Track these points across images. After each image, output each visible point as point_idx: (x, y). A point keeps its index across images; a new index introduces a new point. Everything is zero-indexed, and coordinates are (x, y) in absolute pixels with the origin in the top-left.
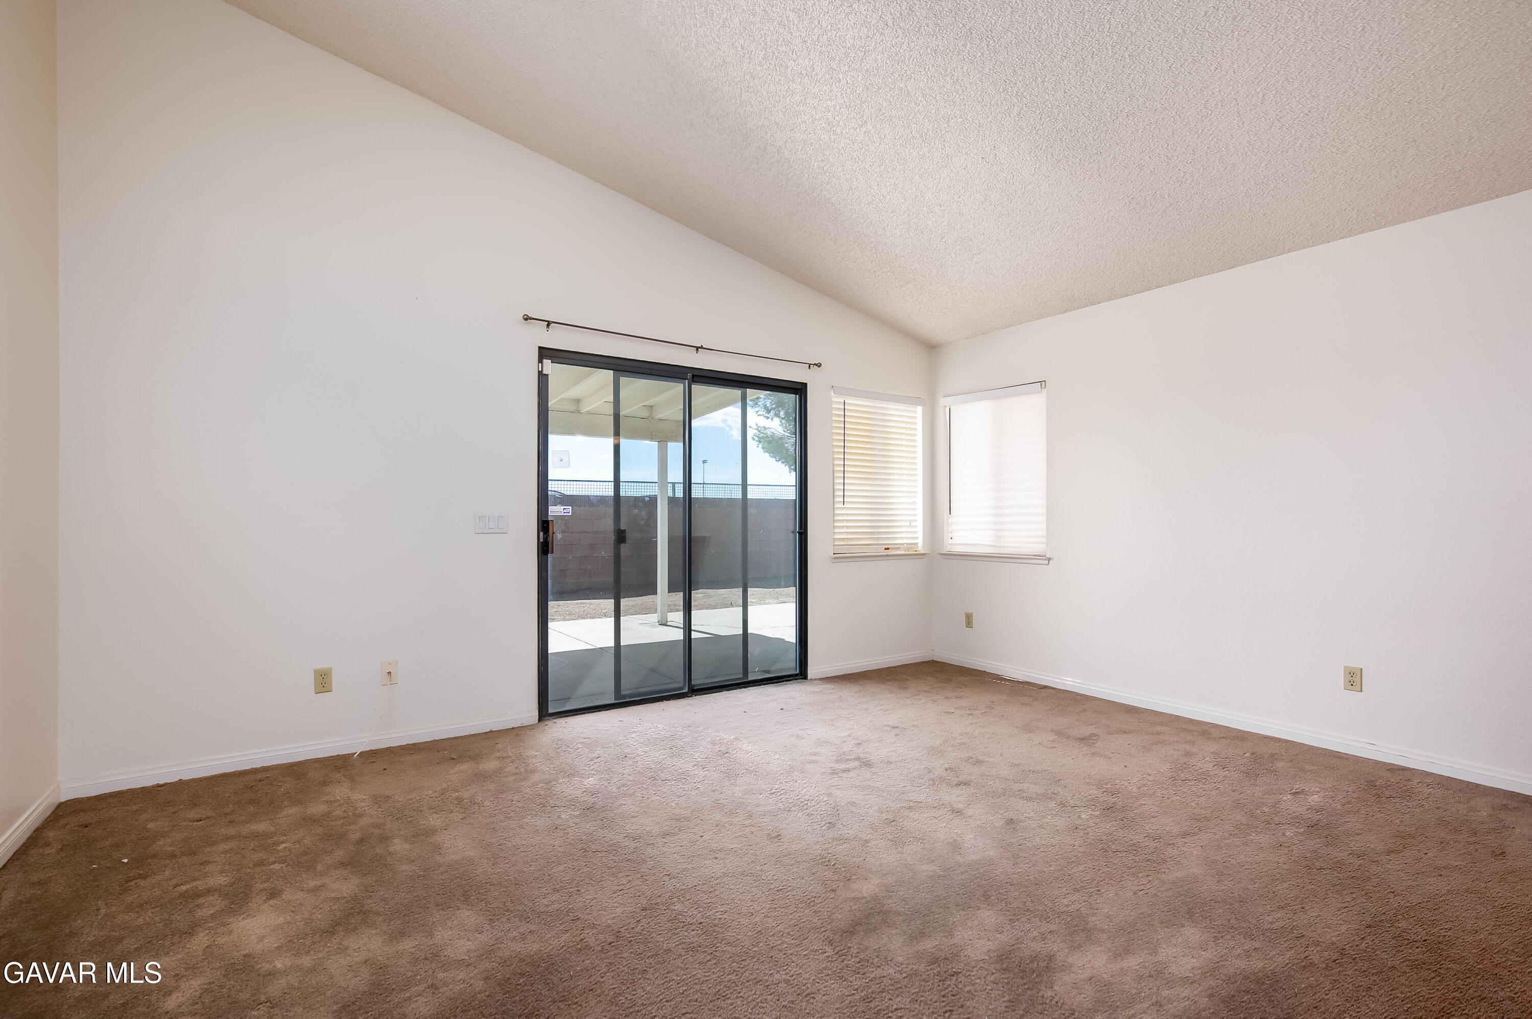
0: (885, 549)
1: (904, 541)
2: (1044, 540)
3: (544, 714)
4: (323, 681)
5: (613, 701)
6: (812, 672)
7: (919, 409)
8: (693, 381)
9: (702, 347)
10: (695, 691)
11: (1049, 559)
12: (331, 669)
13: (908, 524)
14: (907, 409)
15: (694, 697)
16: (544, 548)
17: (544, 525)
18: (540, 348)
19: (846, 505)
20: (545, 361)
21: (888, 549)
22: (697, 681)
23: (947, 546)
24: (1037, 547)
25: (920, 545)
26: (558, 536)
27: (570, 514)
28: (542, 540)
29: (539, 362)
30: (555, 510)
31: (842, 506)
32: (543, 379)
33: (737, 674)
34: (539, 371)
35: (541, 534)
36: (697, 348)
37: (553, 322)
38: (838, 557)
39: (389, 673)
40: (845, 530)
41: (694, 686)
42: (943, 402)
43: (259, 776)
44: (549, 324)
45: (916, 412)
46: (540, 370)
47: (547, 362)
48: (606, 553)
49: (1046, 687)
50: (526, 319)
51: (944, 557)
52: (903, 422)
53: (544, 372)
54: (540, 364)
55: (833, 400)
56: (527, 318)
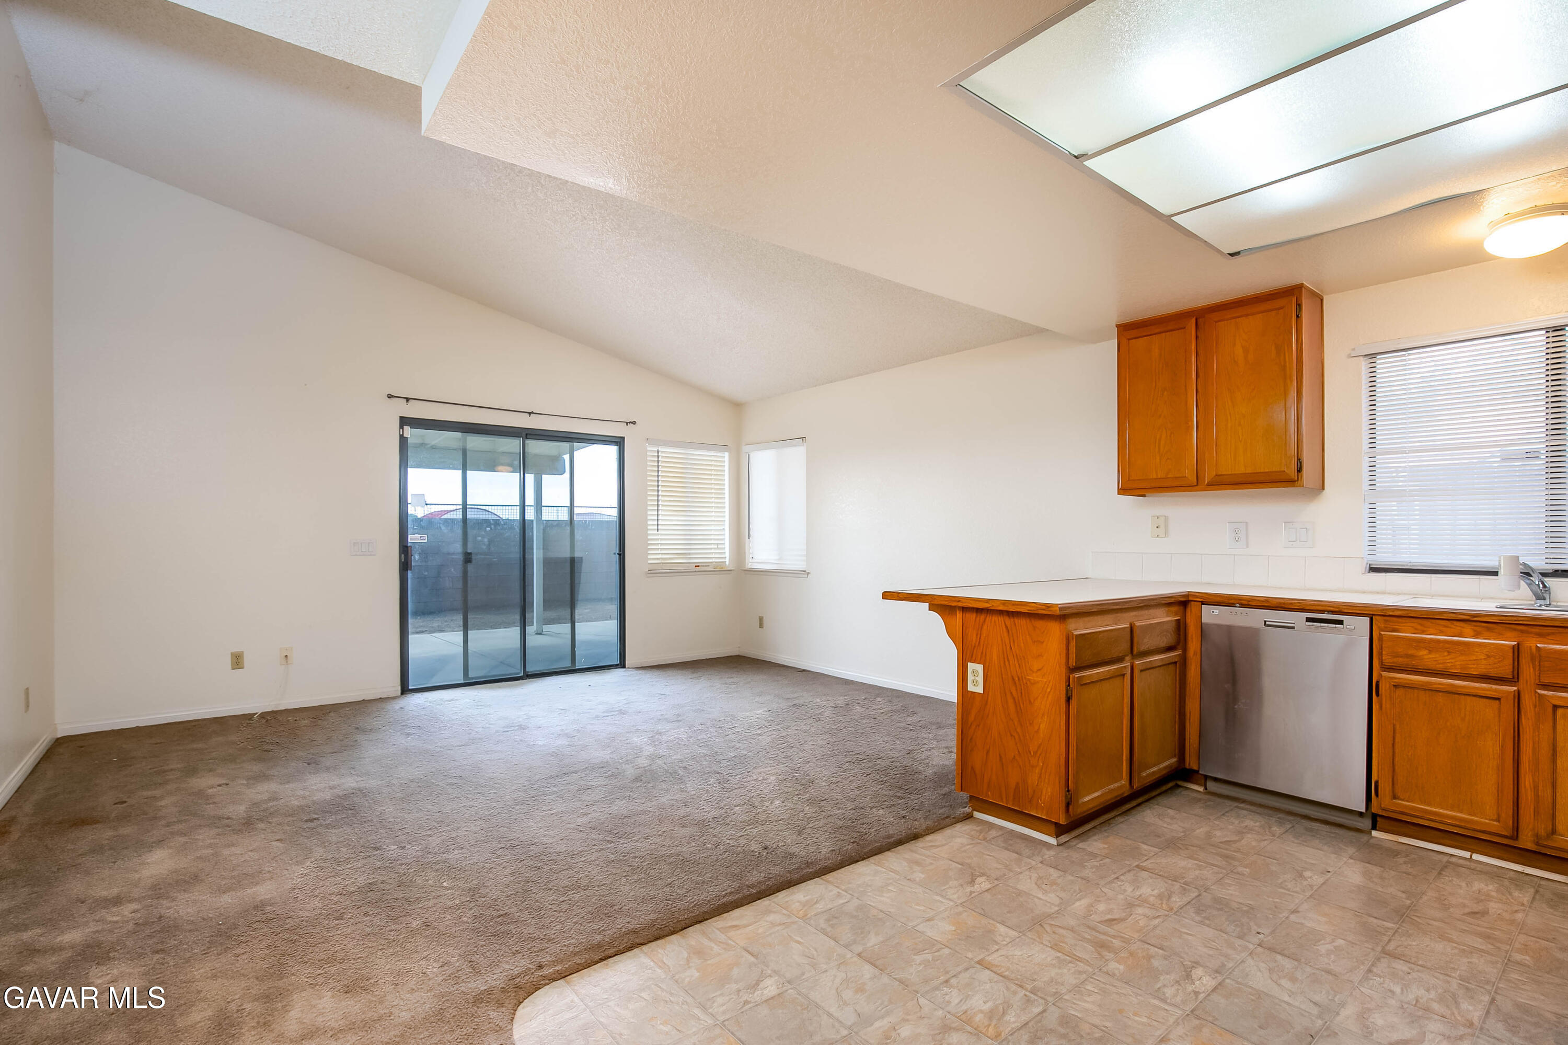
0: (696, 566)
1: (714, 560)
2: (805, 558)
3: (405, 690)
4: (237, 661)
5: (462, 682)
6: (627, 663)
7: (727, 454)
8: (527, 438)
9: (532, 413)
10: (528, 676)
11: (808, 573)
12: (243, 652)
13: (716, 547)
14: (715, 454)
15: (528, 680)
16: (405, 566)
17: (405, 549)
18: (401, 417)
19: (660, 532)
20: (405, 427)
21: (698, 566)
22: (531, 669)
23: (748, 564)
24: (801, 566)
25: (727, 563)
26: (416, 557)
27: (426, 541)
28: (403, 560)
29: (400, 428)
30: (414, 538)
31: (656, 532)
32: (403, 440)
33: (567, 664)
34: (400, 435)
35: (403, 555)
36: (530, 413)
37: (411, 399)
38: (653, 572)
39: (286, 656)
40: (659, 552)
41: (528, 672)
42: (745, 449)
43: (193, 724)
44: (408, 399)
45: (724, 457)
46: (401, 433)
47: (407, 428)
48: (455, 571)
49: (804, 671)
50: (389, 398)
51: (747, 572)
52: (712, 465)
53: (405, 436)
54: (401, 430)
55: (648, 449)
56: (390, 396)
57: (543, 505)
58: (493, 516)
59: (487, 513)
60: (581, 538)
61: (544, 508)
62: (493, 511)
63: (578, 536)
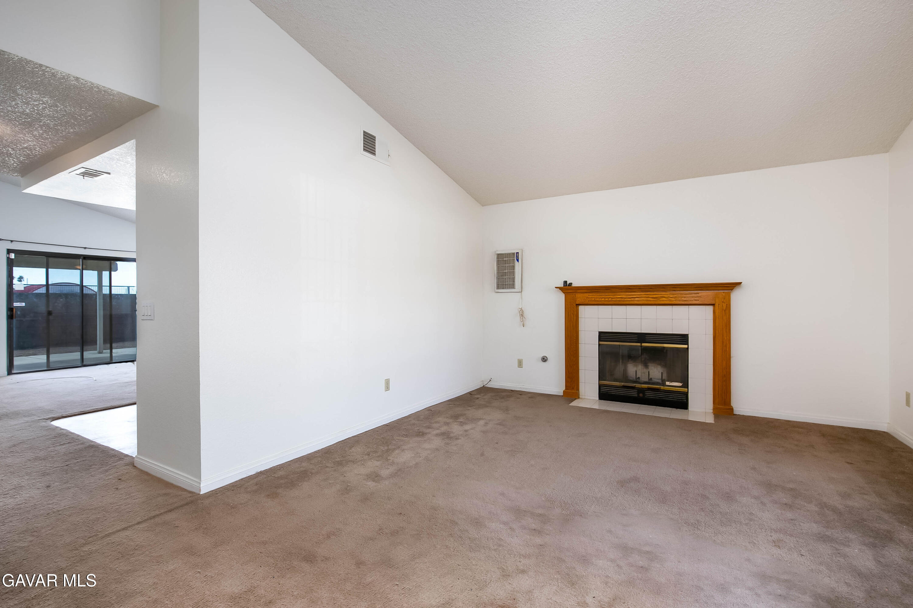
3: (10, 373)
8: (84, 259)
10: (84, 366)
16: (11, 317)
17: (11, 309)
18: (8, 249)
20: (10, 253)
28: (9, 314)
30: (16, 304)
32: (10, 260)
33: (108, 360)
35: (9, 312)
36: (85, 248)
37: (14, 241)
41: (85, 364)
46: (8, 256)
53: (11, 257)
57: (103, 285)
58: (93, 292)
59: (90, 290)
60: (115, 304)
61: (104, 287)
62: (92, 289)
63: (114, 303)
